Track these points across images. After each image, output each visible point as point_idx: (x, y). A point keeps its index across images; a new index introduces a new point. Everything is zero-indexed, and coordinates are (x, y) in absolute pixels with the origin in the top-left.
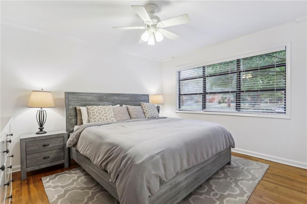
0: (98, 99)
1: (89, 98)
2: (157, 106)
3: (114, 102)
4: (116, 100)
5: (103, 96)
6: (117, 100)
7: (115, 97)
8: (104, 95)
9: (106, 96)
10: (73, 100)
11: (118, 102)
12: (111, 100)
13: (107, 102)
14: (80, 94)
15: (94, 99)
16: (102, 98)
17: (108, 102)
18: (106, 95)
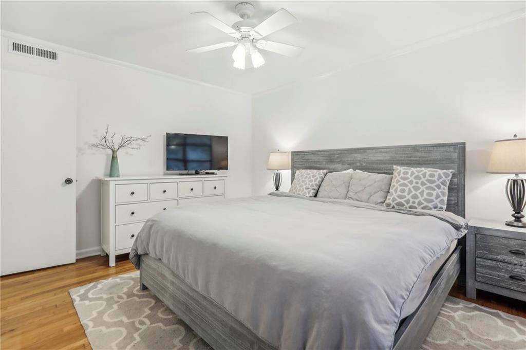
0: (327, 159)
1: (314, 158)
2: (514, 181)
3: (353, 164)
4: (356, 161)
5: (334, 154)
6: (360, 161)
7: (356, 155)
8: (335, 152)
9: (339, 154)
10: (299, 162)
11: (361, 164)
12: (347, 161)
13: (340, 165)
14: (306, 154)
15: (322, 159)
16: (333, 158)
17: (342, 164)
18: (339, 152)
